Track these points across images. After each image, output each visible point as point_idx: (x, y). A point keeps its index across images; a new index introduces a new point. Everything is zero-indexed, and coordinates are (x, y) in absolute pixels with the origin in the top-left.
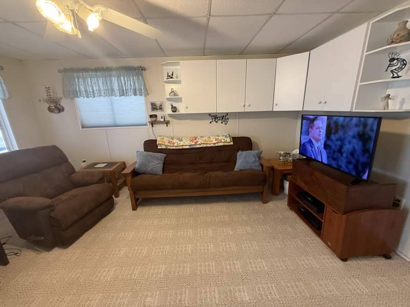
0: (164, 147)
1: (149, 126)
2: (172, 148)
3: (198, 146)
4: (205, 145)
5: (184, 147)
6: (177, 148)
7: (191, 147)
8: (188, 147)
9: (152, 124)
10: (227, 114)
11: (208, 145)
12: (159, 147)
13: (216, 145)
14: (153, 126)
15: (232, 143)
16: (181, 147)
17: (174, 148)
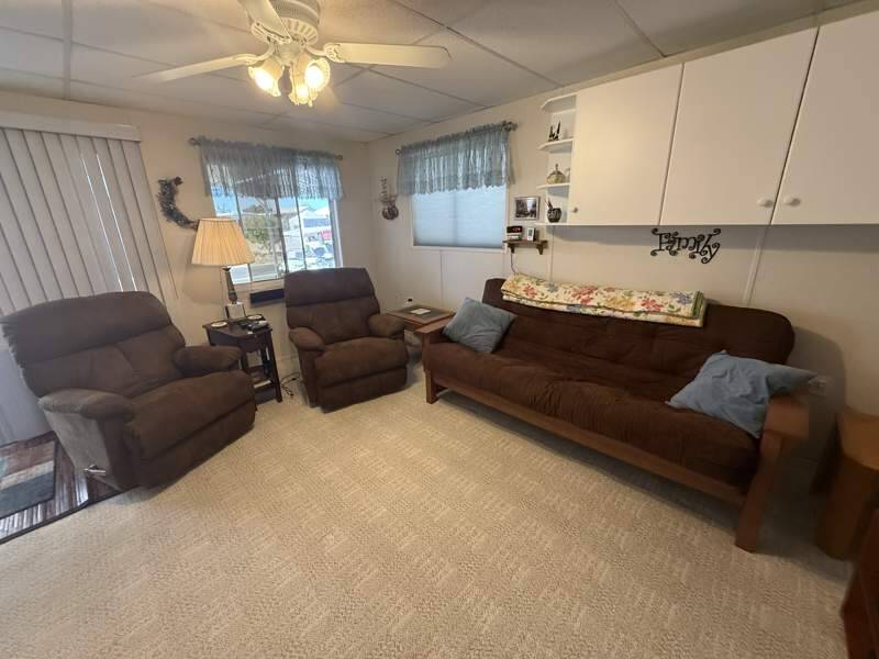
0: (514, 299)
1: (507, 249)
2: (529, 303)
3: (589, 311)
4: (608, 313)
5: (556, 307)
6: (540, 306)
7: (572, 309)
8: (564, 308)
9: (512, 246)
10: (718, 230)
11: (619, 315)
12: (505, 297)
13: (642, 317)
14: (513, 251)
15: (697, 323)
16: (548, 306)
17: (534, 304)
